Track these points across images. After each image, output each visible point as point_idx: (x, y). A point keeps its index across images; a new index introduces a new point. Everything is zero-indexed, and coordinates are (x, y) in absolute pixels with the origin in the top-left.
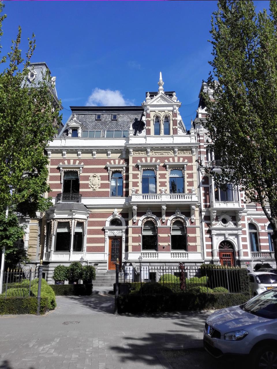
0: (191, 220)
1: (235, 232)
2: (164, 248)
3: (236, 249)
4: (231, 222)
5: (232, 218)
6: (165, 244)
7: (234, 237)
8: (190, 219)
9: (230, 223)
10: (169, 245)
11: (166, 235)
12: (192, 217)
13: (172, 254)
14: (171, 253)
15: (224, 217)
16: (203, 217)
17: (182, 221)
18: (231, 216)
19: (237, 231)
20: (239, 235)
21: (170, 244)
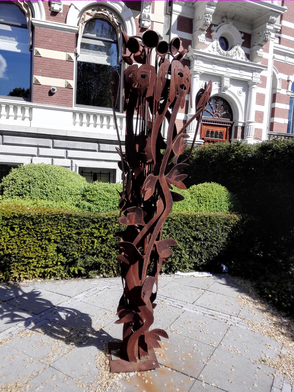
0: (140, 20)
1: (246, 75)
2: (51, 93)
3: (241, 120)
4: (239, 48)
5: (243, 38)
6: (58, 83)
7: (240, 89)
8: (138, 17)
9: (237, 49)
10: (69, 87)
11: (61, 56)
12: (143, 12)
13: (78, 116)
14: (74, 113)
15: (227, 31)
16: (175, 17)
17: (115, 20)
18: (241, 32)
19: (250, 74)
20: (254, 83)
21: (73, 83)
